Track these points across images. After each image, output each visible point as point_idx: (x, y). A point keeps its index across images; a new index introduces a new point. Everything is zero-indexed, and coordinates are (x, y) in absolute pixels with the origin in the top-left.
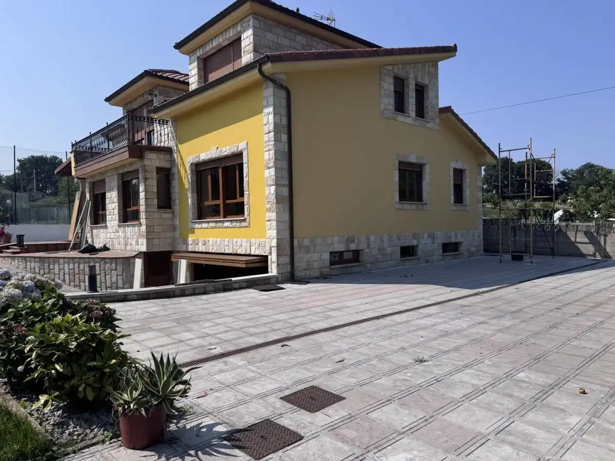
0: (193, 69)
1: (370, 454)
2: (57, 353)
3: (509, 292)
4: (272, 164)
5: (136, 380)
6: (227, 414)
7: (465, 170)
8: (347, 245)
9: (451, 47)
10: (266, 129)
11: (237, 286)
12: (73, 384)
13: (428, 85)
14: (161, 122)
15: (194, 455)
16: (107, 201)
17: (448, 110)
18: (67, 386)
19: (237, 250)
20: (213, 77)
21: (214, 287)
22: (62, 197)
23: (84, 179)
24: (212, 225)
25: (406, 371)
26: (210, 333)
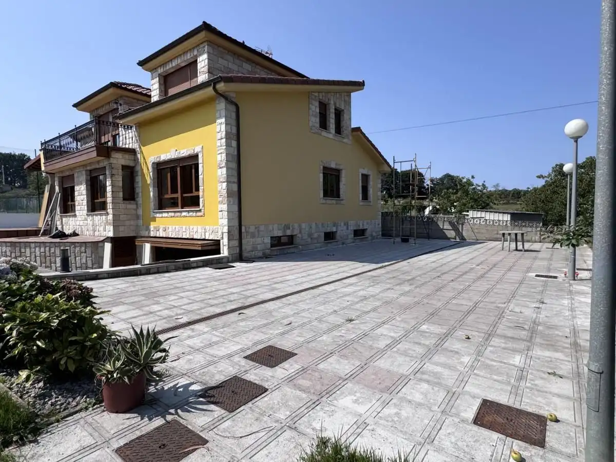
0: (155, 84)
1: (324, 399)
2: (39, 330)
3: (403, 265)
4: (224, 165)
5: (118, 351)
6: (200, 374)
7: (369, 175)
8: (284, 231)
9: (361, 82)
10: (219, 136)
11: (195, 265)
12: (55, 358)
13: (343, 110)
14: (126, 127)
15: (174, 413)
16: (76, 193)
17: (358, 129)
18: (48, 360)
19: (193, 235)
20: (172, 91)
21: (175, 266)
22: (31, 189)
23: (54, 174)
24: (170, 214)
25: (340, 329)
26: (176, 305)
